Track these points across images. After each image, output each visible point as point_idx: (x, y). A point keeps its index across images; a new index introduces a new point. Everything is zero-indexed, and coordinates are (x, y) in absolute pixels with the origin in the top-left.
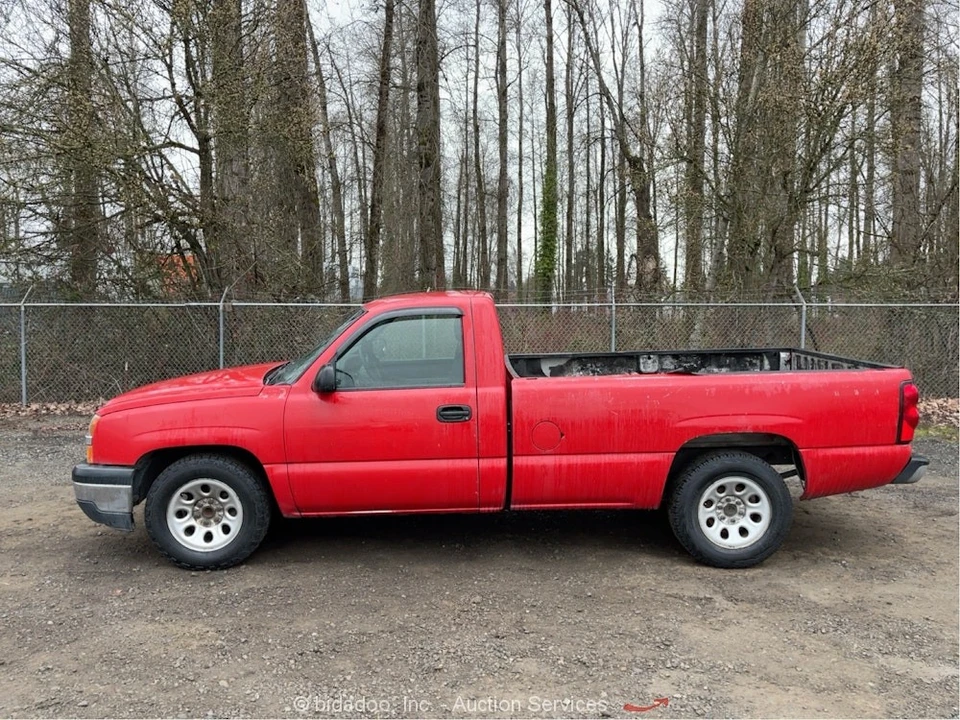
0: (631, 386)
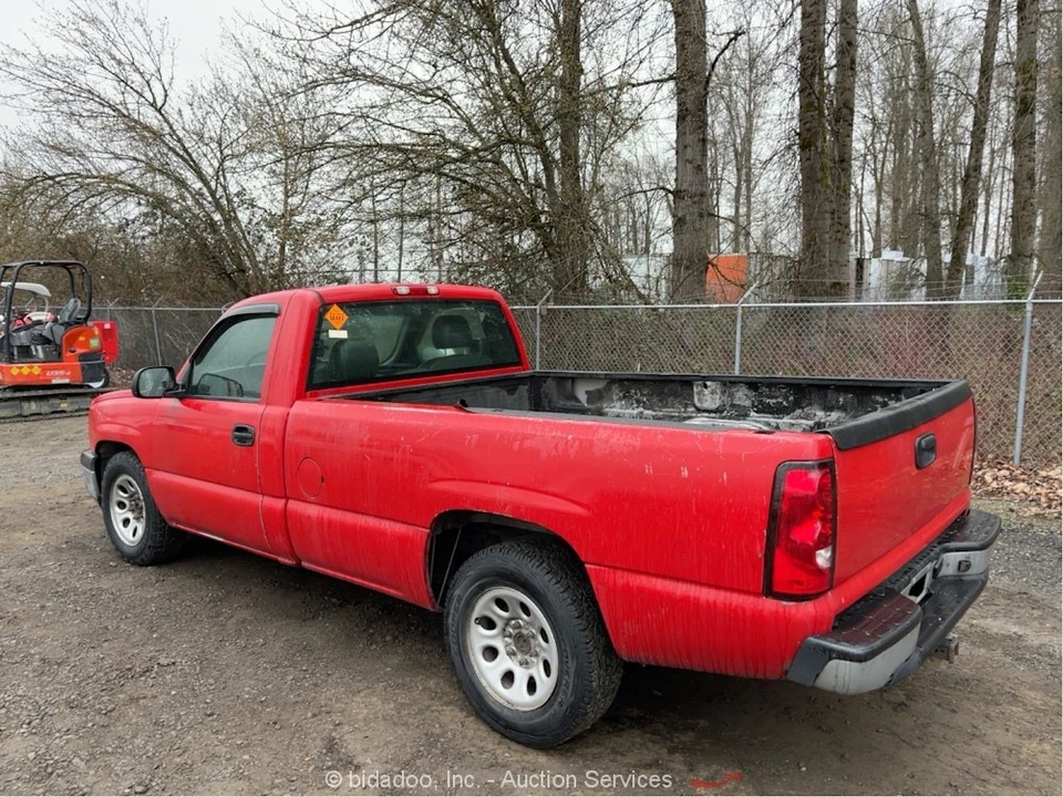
0: (391, 420)
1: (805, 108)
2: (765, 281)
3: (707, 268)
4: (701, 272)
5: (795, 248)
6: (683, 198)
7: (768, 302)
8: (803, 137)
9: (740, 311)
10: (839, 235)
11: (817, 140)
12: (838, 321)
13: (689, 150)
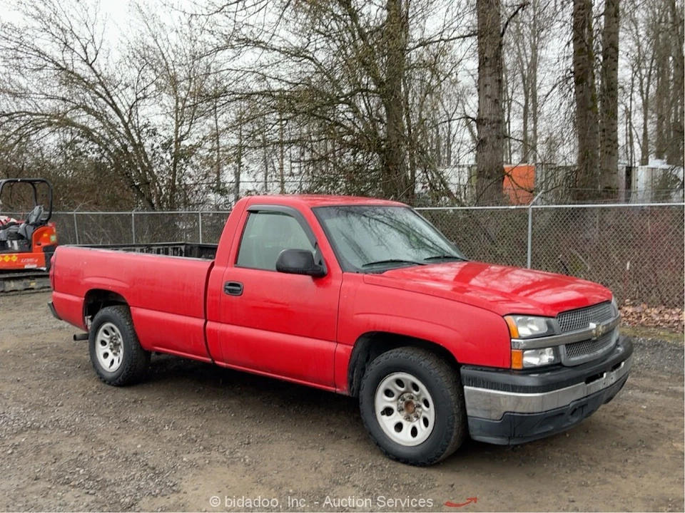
1: (578, 53)
2: (549, 187)
3: (504, 178)
4: (500, 181)
5: (573, 160)
6: (484, 125)
7: (552, 204)
8: (576, 75)
9: (530, 211)
10: (609, 149)
11: (587, 77)
12: (610, 219)
13: (488, 88)
